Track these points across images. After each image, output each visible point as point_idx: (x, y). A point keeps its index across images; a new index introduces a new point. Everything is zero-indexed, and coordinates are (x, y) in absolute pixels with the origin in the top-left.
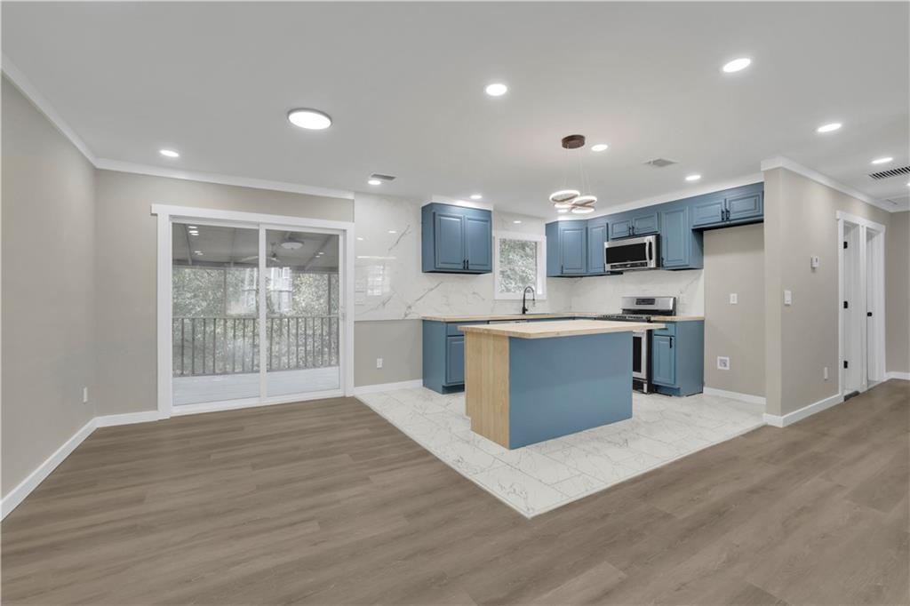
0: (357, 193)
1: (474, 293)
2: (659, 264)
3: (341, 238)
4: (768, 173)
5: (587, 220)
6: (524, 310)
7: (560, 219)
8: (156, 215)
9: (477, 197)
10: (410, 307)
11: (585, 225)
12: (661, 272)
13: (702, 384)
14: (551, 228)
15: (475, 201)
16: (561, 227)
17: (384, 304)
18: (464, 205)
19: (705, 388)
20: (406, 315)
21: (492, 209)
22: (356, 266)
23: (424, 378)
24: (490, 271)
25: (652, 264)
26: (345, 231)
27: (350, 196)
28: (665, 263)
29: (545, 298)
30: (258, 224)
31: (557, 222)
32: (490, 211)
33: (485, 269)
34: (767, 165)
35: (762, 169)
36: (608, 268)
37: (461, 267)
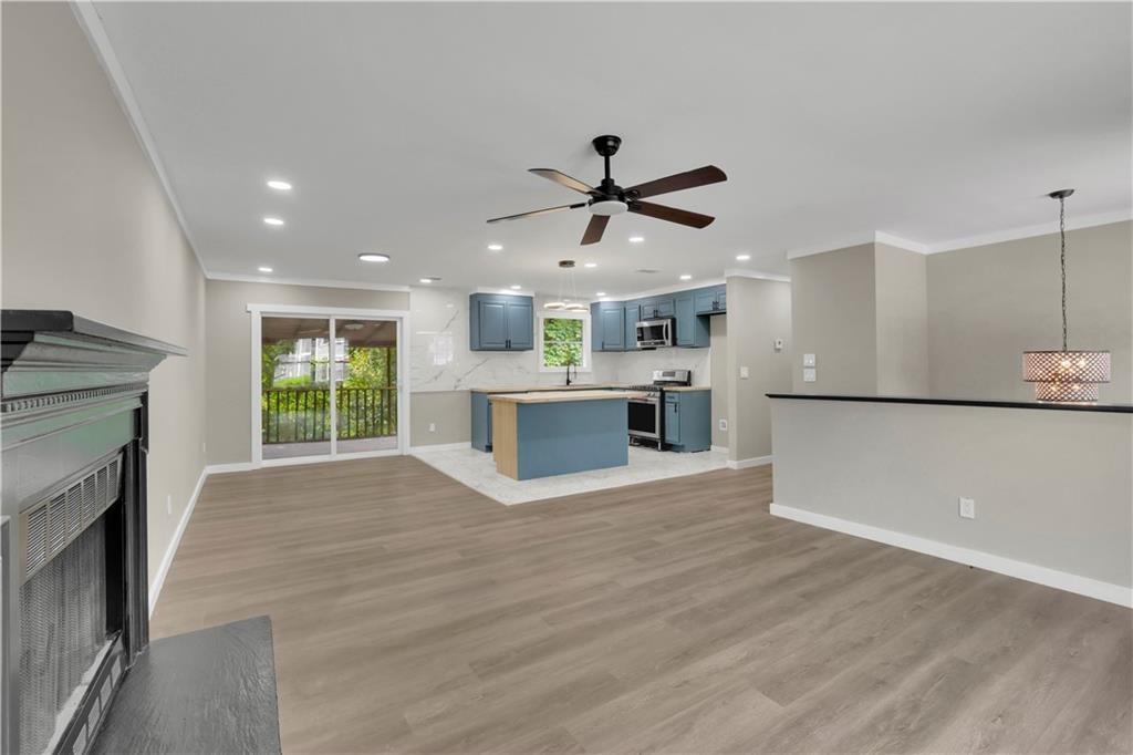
0: (411, 286)
1: (520, 368)
2: (674, 343)
3: (398, 324)
4: (728, 279)
5: (625, 302)
6: (568, 382)
7: (601, 300)
8: (249, 312)
9: (518, 287)
10: (459, 380)
11: (624, 308)
12: (674, 349)
13: (710, 443)
14: (595, 307)
15: (517, 290)
16: (602, 307)
17: (436, 378)
18: (509, 293)
19: (712, 447)
20: (456, 387)
21: (533, 295)
22: (412, 347)
23: (472, 441)
24: (532, 349)
25: (669, 342)
26: (401, 318)
27: (406, 289)
28: (678, 342)
29: (589, 370)
30: (330, 315)
31: (599, 303)
32: (532, 298)
33: (527, 346)
34: (728, 274)
35: (726, 275)
36: (639, 344)
37: (504, 346)
